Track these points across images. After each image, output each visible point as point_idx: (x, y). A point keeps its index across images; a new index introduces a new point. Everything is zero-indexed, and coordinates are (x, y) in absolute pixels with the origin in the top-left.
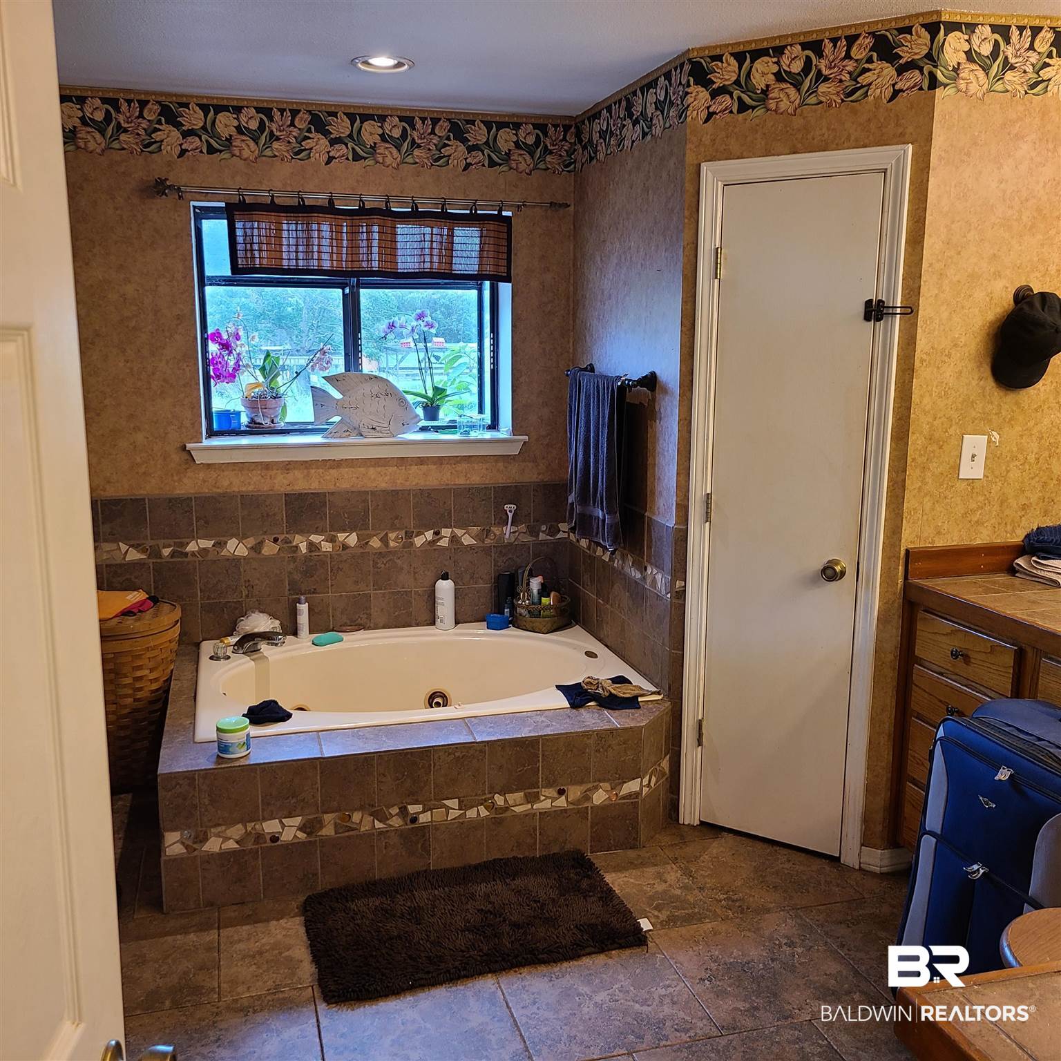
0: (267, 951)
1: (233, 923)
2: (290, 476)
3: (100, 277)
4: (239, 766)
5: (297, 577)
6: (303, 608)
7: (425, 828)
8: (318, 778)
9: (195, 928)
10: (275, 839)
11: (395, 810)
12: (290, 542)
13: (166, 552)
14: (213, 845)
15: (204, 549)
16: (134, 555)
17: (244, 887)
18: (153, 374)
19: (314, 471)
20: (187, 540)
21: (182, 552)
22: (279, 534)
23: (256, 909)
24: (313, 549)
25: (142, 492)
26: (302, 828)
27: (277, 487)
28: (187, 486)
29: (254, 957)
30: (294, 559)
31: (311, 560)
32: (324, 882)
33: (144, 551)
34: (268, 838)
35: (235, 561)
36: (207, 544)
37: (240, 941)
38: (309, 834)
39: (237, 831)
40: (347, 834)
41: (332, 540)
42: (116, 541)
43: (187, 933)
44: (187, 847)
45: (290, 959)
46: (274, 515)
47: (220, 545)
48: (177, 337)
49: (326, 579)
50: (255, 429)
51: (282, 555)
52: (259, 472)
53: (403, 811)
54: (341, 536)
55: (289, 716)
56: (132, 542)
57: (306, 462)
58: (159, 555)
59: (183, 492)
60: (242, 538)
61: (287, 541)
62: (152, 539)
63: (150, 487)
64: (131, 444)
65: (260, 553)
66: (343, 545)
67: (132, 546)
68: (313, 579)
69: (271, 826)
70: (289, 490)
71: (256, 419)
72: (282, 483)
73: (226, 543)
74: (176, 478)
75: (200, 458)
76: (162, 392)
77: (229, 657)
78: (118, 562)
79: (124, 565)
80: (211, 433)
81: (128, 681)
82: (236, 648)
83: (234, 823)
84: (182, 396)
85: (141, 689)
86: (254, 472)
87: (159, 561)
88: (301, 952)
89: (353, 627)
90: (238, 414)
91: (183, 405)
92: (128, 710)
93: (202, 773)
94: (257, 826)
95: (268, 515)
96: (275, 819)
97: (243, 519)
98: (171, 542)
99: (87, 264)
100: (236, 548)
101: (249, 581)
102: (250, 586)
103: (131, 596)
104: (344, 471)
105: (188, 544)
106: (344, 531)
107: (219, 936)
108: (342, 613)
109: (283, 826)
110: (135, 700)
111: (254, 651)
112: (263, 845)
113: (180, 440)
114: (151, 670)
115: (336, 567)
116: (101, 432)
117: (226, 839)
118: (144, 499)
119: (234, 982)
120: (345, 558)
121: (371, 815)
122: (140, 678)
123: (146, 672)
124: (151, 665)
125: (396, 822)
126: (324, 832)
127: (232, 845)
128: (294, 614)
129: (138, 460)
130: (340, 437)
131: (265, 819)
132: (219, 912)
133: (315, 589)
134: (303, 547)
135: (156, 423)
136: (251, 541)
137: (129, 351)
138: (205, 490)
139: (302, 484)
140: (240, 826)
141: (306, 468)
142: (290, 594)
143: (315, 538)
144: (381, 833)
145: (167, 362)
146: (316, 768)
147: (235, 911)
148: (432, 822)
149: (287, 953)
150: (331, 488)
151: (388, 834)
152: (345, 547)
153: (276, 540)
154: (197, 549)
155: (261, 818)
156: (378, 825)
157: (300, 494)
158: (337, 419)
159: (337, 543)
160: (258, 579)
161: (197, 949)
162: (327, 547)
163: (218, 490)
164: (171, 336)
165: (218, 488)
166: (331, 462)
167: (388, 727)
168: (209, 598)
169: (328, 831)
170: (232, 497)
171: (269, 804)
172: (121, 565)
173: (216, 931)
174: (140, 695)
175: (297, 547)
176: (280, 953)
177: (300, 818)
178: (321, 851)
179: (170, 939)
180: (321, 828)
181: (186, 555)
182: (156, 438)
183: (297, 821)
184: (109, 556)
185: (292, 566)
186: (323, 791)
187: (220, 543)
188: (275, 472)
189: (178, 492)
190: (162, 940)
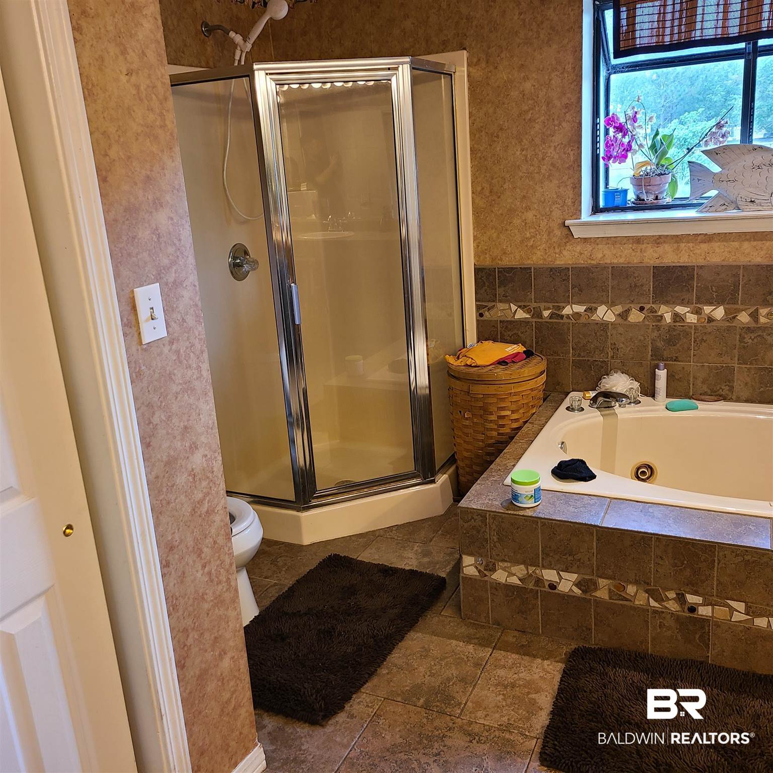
0: (520, 686)
1: (507, 648)
2: (660, 250)
3: (505, 78)
4: (523, 516)
5: (660, 344)
6: (662, 375)
7: (704, 621)
8: (595, 544)
9: (476, 641)
10: (553, 586)
11: (672, 595)
12: (656, 312)
13: (546, 313)
14: (500, 576)
15: (577, 313)
16: (521, 315)
17: (526, 619)
18: (543, 159)
19: (683, 245)
20: (563, 305)
21: (559, 315)
22: (644, 304)
23: (532, 641)
24: (678, 320)
25: (529, 262)
26: (578, 584)
27: (646, 260)
28: (567, 257)
29: (506, 687)
30: (658, 328)
31: (674, 330)
32: (598, 639)
33: (528, 312)
34: (547, 584)
35: (604, 326)
36: (580, 309)
37: (504, 667)
38: (584, 591)
39: (520, 570)
40: (621, 602)
41: (698, 312)
42: (509, 302)
43: (469, 642)
44: (479, 571)
45: (533, 702)
46: (642, 285)
47: (591, 310)
48: (564, 124)
49: (689, 349)
50: (640, 205)
51: (647, 323)
52: (630, 246)
53: (681, 599)
54: (707, 309)
55: (592, 477)
56: (520, 304)
57: (677, 236)
58: (540, 316)
59: (563, 263)
60: (611, 305)
61: (653, 311)
62: (535, 302)
63: (537, 259)
64: (523, 222)
65: (626, 319)
66: (709, 317)
67: (519, 307)
68: (675, 347)
69: (550, 575)
70: (657, 263)
71: (640, 196)
72: (652, 257)
73: (596, 309)
74: (557, 251)
75: (577, 233)
76: (549, 176)
77: (583, 409)
78: (509, 319)
79: (514, 322)
80: (596, 210)
81: (493, 418)
82: (592, 402)
83: (518, 563)
84: (565, 178)
85: (503, 426)
86: (626, 245)
87: (540, 320)
88: (545, 701)
89: (713, 397)
90: (625, 192)
91: (567, 186)
92: (493, 441)
93: (492, 514)
94: (537, 572)
95: (636, 286)
96: (553, 569)
97: (612, 288)
98: (551, 305)
99: (496, 68)
100: (605, 314)
101: (615, 344)
102: (615, 348)
103: (510, 348)
104: (716, 245)
105: (564, 308)
106: (710, 303)
107: (490, 655)
108: (703, 382)
109: (561, 578)
110: (499, 434)
111: (609, 407)
112: (542, 589)
113: (562, 217)
114: (513, 412)
115: (700, 338)
116: (500, 212)
117: (511, 574)
118: (530, 268)
119: (478, 705)
120: (709, 330)
121: (647, 593)
122: (503, 417)
123: (508, 413)
124: (514, 407)
125: (673, 606)
126: (598, 594)
127: (515, 580)
128: (653, 377)
129: (528, 235)
130: (716, 211)
131: (544, 567)
132: (502, 633)
133: (677, 357)
134: (668, 318)
135: (543, 203)
136: (619, 309)
137: (524, 140)
138: (582, 262)
139: (670, 257)
140: (522, 567)
141: (677, 242)
142: (652, 360)
143: (680, 309)
144: (655, 612)
145: (555, 148)
146: (593, 535)
147: (514, 636)
148: (712, 617)
149: (533, 696)
150: (701, 262)
151: (663, 615)
152: (710, 320)
153: (642, 309)
154: (571, 312)
155: (540, 565)
156: (653, 603)
157: (668, 267)
158: (713, 193)
159: (702, 316)
160: (623, 343)
161: (468, 660)
162: (692, 318)
163: (593, 262)
164: (560, 124)
165: (593, 260)
166: (702, 236)
167: (683, 510)
168: (579, 355)
169: (602, 594)
170: (605, 268)
171: (548, 555)
172: (511, 322)
173: (491, 650)
174: (502, 430)
175: (661, 317)
176: (529, 693)
177: (576, 575)
178: (595, 611)
179: (454, 642)
180: (596, 589)
181: (562, 317)
182: (543, 216)
183: (574, 577)
184: (503, 314)
185: (656, 334)
186: (599, 556)
187: (591, 309)
188: (645, 245)
189: (558, 262)
190: (449, 642)
